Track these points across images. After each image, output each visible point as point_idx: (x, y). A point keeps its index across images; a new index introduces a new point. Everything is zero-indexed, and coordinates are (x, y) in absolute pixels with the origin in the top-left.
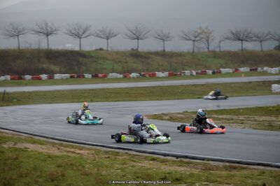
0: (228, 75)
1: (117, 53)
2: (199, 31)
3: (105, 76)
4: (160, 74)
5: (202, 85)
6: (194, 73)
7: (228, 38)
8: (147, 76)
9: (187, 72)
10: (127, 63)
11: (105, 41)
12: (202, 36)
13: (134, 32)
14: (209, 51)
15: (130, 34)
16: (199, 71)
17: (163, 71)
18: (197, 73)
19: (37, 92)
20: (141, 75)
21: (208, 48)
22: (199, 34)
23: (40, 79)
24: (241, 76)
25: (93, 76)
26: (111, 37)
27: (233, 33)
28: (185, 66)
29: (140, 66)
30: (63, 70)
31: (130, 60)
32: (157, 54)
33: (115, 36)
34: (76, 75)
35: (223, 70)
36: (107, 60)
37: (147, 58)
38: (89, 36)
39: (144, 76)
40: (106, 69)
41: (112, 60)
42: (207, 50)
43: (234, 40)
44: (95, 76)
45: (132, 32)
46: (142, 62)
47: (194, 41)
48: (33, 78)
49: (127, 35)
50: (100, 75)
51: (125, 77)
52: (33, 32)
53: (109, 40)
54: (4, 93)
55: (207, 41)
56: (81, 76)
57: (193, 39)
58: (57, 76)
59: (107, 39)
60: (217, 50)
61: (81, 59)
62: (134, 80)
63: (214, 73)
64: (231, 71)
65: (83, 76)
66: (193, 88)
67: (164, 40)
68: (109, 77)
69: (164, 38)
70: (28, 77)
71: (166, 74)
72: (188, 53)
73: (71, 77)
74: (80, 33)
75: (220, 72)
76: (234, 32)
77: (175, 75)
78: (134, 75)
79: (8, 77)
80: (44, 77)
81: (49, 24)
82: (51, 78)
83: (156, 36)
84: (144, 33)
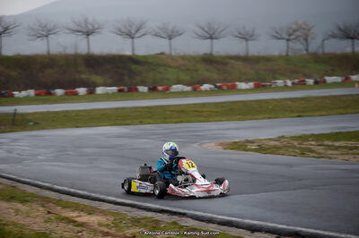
0: (335, 85)
1: (184, 58)
2: (294, 27)
3: (167, 89)
4: (242, 85)
5: (302, 99)
6: (289, 83)
7: (334, 36)
8: (225, 88)
9: (280, 82)
10: (196, 70)
11: (167, 41)
12: (298, 33)
13: (206, 29)
14: (309, 54)
15: (200, 32)
16: (296, 81)
17: (247, 81)
18: (293, 83)
19: (67, 112)
20: (216, 87)
21: (307, 50)
22: (295, 31)
23: (76, 94)
24: (354, 86)
25: (150, 89)
26: (175, 36)
27: (340, 29)
28: (277, 74)
29: (215, 76)
30: (109, 81)
31: (201, 67)
32: (237, 58)
33: (180, 35)
34: (126, 88)
35: (329, 79)
36: (170, 67)
37: (225, 64)
38: (144, 35)
39: (220, 88)
40: (168, 79)
41: (177, 67)
42: (305, 52)
43: (342, 38)
44: (153, 89)
45: (203, 29)
46: (218, 70)
47: (288, 40)
48: (66, 94)
49: (196, 34)
50: (160, 88)
51: (195, 89)
52: (68, 31)
53: (172, 41)
54: (15, 114)
55: (306, 40)
56: (132, 90)
57: (287, 37)
58: (100, 90)
59: (170, 39)
60: (320, 51)
61: (134, 67)
62: (207, 93)
63: (316, 83)
64: (339, 79)
65: (136, 90)
66: (289, 103)
67: (247, 40)
68: (172, 90)
69: (246, 37)
70: (59, 92)
71: (251, 85)
72: (280, 57)
73: (120, 91)
74: (133, 31)
75: (325, 81)
76: (342, 27)
77: (263, 86)
78: (206, 87)
79: (32, 92)
80: (82, 91)
81: (90, 20)
82: (91, 92)
83: (237, 34)
84: (219, 30)
